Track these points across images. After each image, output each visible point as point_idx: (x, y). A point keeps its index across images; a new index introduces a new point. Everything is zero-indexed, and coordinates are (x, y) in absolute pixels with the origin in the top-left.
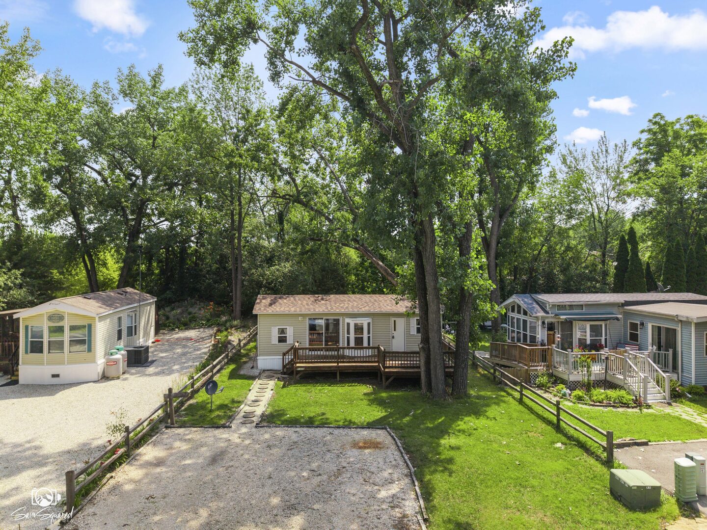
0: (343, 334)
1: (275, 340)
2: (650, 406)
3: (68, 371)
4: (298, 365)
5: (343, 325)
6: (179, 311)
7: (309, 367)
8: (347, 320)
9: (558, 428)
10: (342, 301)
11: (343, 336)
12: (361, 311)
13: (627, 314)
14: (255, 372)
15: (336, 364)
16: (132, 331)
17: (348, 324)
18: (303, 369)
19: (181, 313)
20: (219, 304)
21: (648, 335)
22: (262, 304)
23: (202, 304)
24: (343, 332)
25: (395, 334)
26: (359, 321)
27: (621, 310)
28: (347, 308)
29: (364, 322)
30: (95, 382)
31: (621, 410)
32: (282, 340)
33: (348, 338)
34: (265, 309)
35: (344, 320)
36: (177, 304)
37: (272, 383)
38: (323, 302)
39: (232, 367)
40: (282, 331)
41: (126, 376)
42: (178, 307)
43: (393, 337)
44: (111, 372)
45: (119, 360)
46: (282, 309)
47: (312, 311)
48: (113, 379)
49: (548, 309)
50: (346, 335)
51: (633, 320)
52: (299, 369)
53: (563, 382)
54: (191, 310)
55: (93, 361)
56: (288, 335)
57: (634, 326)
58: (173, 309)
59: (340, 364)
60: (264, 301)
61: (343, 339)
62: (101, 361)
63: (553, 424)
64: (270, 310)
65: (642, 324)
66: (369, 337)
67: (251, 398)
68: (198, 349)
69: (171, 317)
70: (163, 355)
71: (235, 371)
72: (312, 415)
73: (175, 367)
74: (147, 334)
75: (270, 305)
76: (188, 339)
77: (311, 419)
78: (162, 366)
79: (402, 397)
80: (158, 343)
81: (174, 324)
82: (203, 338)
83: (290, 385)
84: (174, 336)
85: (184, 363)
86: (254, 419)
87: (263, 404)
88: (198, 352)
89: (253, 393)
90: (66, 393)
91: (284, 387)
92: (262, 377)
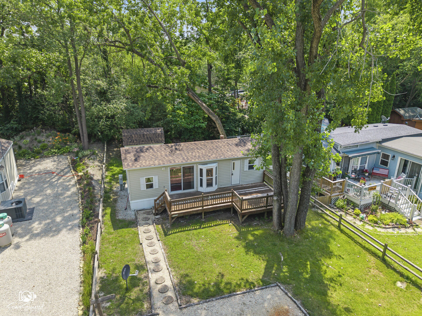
0: (197, 177)
1: (143, 187)
2: (417, 225)
4: (172, 213)
5: (197, 170)
6: (28, 139)
7: (181, 213)
8: (200, 167)
10: (192, 149)
11: (197, 178)
12: (211, 160)
13: (381, 148)
15: (201, 208)
16: (4, 186)
17: (201, 170)
18: (177, 215)
19: (31, 141)
20: (64, 131)
21: (396, 165)
22: (129, 159)
23: (47, 132)
24: (197, 175)
25: (234, 172)
26: (209, 166)
27: (378, 144)
28: (199, 157)
29: (213, 166)
31: (403, 231)
32: (150, 186)
33: (201, 180)
35: (197, 167)
36: (24, 133)
37: (152, 228)
38: (178, 152)
39: (108, 211)
41: (17, 239)
42: (27, 136)
43: (232, 174)
44: (3, 242)
45: (7, 230)
46: (147, 163)
47: (173, 163)
48: (6, 247)
49: (339, 149)
50: (199, 178)
51: (385, 152)
52: (174, 216)
53: (355, 206)
54: (39, 138)
56: (154, 183)
57: (386, 156)
58: (22, 138)
59: (204, 208)
60: (128, 155)
61: (197, 179)
64: (138, 165)
65: (394, 157)
66: (216, 177)
67: (150, 258)
68: (67, 189)
69: (23, 146)
70: (37, 200)
71: (113, 215)
72: (213, 278)
73: (58, 219)
74: (12, 178)
75: (136, 160)
76: (50, 173)
77: (217, 285)
78: (46, 217)
79: (261, 236)
80: (23, 181)
81: (29, 154)
82: (62, 170)
83: (169, 230)
84: (34, 169)
85: (63, 211)
86: (170, 293)
87: (163, 264)
88: (69, 193)
89: (147, 250)
91: (166, 234)
92: (141, 221)
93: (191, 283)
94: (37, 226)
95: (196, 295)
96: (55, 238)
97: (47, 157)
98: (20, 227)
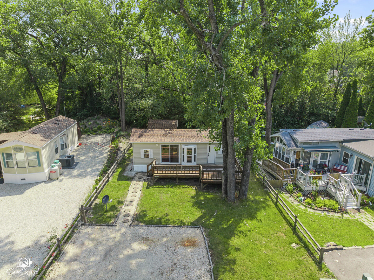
0: (181, 154)
1: (143, 156)
2: (347, 212)
3: (31, 177)
4: (155, 175)
5: (181, 148)
6: (92, 122)
7: (161, 176)
8: (183, 146)
9: (294, 229)
10: (180, 134)
11: (181, 155)
12: (190, 142)
13: (344, 148)
14: (132, 174)
15: (176, 175)
16: (64, 146)
17: (183, 149)
18: (158, 177)
19: (93, 124)
20: (113, 118)
21: (353, 162)
22: (135, 136)
23: (104, 118)
24: (181, 152)
25: (210, 154)
26: (189, 147)
27: (341, 144)
28: (183, 139)
29: (193, 147)
30: (45, 182)
31: (331, 214)
32: (147, 156)
33: (183, 156)
34: (136, 140)
35: (181, 146)
36: (90, 118)
37: (141, 183)
38: (169, 135)
39: (120, 170)
40: (146, 152)
41: (62, 177)
42: (91, 120)
43: (208, 155)
44: (53, 176)
46: (146, 140)
47: (163, 142)
48: (55, 180)
49: (298, 144)
50: (182, 155)
51: (346, 151)
52: (156, 177)
53: (301, 190)
54: (98, 122)
55: (43, 171)
56: (150, 154)
57: (346, 155)
58: (88, 121)
59: (178, 175)
60: (136, 134)
61: (181, 156)
62: (47, 171)
63: (292, 226)
64: (139, 141)
65: (351, 155)
66: (195, 156)
67: (129, 198)
68: (102, 154)
69: (88, 126)
70: (82, 158)
71: (121, 172)
72: (161, 215)
73: (89, 170)
74: (73, 144)
75: (139, 137)
76: (97, 144)
77: (160, 219)
78: (82, 168)
79: (211, 199)
80: (80, 147)
81: (89, 131)
82: (105, 143)
83: (151, 185)
84: (89, 140)
85: (94, 166)
86: (129, 218)
87: (135, 203)
88: (102, 157)
89: (130, 194)
90: (29, 192)
91: (147, 188)
92: (136, 178)
93: (145, 216)
94: (75, 172)
95: (144, 222)
96: (82, 180)
97: (100, 134)
98: (66, 171)
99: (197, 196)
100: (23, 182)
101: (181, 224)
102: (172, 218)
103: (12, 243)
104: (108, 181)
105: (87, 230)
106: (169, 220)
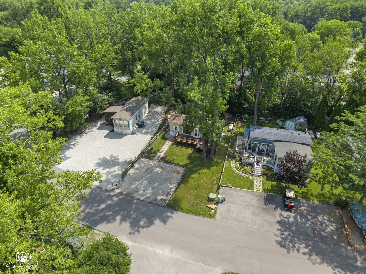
1: (174, 129)
2: (252, 176)
3: (125, 131)
14: (168, 137)
16: (140, 116)
18: (178, 141)
26: (196, 129)
27: (274, 142)
30: (131, 134)
31: (245, 175)
32: (176, 129)
34: (171, 121)
37: (170, 142)
39: (164, 133)
40: (176, 127)
41: (138, 133)
44: (134, 132)
48: (134, 134)
49: (250, 138)
53: (241, 161)
55: (130, 129)
59: (187, 142)
62: (131, 129)
66: (199, 133)
67: (162, 149)
68: (158, 121)
69: (155, 98)
70: (149, 122)
71: (164, 134)
72: (172, 159)
73: (150, 131)
74: (145, 112)
75: (173, 119)
76: (157, 113)
77: (171, 161)
78: (147, 129)
79: (197, 156)
80: (149, 114)
81: (155, 103)
82: (162, 113)
83: (174, 145)
84: (155, 110)
85: (153, 128)
86: (159, 158)
87: (164, 152)
88: (158, 123)
89: (164, 147)
90: (124, 138)
91: (172, 146)
92: (169, 140)
93: (166, 158)
94: (144, 131)
95: (164, 161)
96: (146, 136)
97: (161, 106)
98: (140, 130)
99: (192, 154)
100: (122, 133)
101: (178, 165)
102: (176, 162)
103: (118, 159)
104: (156, 139)
105: (143, 159)
106: (174, 162)
